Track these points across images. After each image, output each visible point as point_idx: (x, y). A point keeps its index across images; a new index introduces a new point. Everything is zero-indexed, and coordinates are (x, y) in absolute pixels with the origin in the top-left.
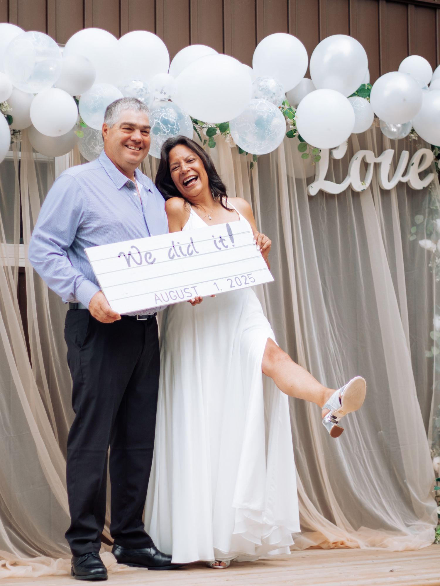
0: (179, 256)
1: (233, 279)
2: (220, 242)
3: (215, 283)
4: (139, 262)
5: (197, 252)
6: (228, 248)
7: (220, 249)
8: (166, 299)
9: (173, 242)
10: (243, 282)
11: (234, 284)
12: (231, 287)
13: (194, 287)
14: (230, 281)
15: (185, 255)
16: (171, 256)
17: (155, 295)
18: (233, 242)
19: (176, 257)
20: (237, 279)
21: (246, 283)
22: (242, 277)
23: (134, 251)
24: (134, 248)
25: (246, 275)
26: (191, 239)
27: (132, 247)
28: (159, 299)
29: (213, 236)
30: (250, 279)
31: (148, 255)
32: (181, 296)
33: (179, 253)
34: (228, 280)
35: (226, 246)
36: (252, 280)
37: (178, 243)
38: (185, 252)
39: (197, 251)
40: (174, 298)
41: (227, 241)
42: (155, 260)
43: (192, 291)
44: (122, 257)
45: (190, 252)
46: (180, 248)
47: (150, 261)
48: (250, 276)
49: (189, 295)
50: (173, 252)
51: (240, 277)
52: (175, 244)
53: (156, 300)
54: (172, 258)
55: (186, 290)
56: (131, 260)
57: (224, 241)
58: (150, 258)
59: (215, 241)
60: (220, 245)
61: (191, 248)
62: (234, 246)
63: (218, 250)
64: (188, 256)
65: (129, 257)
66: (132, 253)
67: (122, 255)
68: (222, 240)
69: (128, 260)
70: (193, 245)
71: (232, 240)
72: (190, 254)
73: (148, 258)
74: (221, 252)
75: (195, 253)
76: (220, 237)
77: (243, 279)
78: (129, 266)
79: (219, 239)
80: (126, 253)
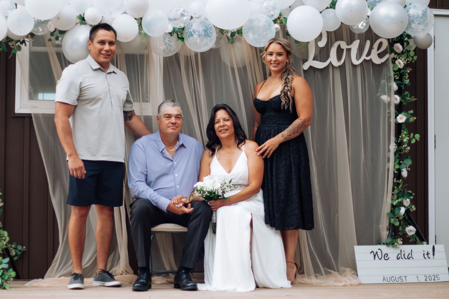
0: (402, 258)
1: (428, 276)
3: (417, 277)
4: (380, 258)
5: (413, 258)
6: (430, 259)
7: (425, 258)
8: (389, 280)
9: (401, 250)
10: (433, 279)
11: (428, 279)
12: (426, 280)
13: (405, 277)
15: (406, 259)
16: (398, 258)
17: (384, 277)
18: (434, 256)
19: (401, 258)
20: (430, 277)
21: (434, 280)
22: (433, 276)
23: (379, 252)
24: (380, 250)
25: (435, 275)
26: (412, 250)
27: (379, 249)
28: (385, 280)
29: (424, 251)
30: (437, 278)
31: (386, 255)
32: (397, 280)
33: (403, 257)
34: (425, 276)
36: (438, 278)
37: (404, 251)
38: (406, 257)
40: (393, 281)
41: (431, 255)
42: (389, 258)
43: (404, 278)
44: (372, 253)
45: (409, 257)
46: (404, 255)
47: (386, 258)
48: (437, 276)
49: (402, 280)
50: (400, 256)
51: (432, 276)
52: (402, 252)
53: (383, 280)
54: (398, 259)
55: (401, 278)
56: (376, 256)
57: (429, 255)
58: (387, 257)
59: (424, 254)
60: (426, 256)
61: (410, 255)
62: (433, 258)
63: (425, 259)
64: (407, 259)
65: (376, 254)
66: (378, 252)
67: (372, 252)
68: (428, 254)
69: (375, 256)
70: (411, 254)
71: (434, 254)
72: (408, 259)
73: (386, 257)
74: (425, 260)
75: (411, 258)
76: (428, 252)
77: (433, 278)
78: (375, 259)
79: (427, 253)
80: (375, 252)
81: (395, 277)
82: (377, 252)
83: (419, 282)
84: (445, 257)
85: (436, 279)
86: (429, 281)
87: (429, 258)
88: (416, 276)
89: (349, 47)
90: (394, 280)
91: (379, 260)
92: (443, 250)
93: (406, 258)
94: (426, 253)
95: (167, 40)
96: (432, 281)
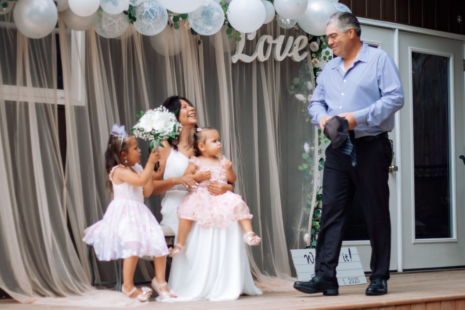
1: (351, 278)
3: (343, 280)
4: (313, 262)
7: (345, 261)
10: (355, 282)
12: (350, 283)
18: (351, 258)
20: (352, 280)
23: (310, 255)
24: (311, 254)
25: (356, 278)
27: (310, 253)
29: (343, 254)
30: (358, 280)
34: (348, 279)
41: (349, 258)
44: (306, 257)
51: (353, 278)
59: (344, 256)
60: (345, 259)
62: (351, 261)
63: (345, 262)
65: (308, 258)
66: (310, 256)
68: (346, 257)
69: (308, 260)
71: (351, 256)
76: (346, 254)
77: (355, 280)
78: (309, 263)
80: (308, 256)
82: (309, 256)
83: (345, 285)
84: (359, 260)
86: (352, 284)
87: (348, 261)
89: (274, 42)
92: (356, 252)
94: (345, 256)
95: (120, 18)
96: (355, 284)
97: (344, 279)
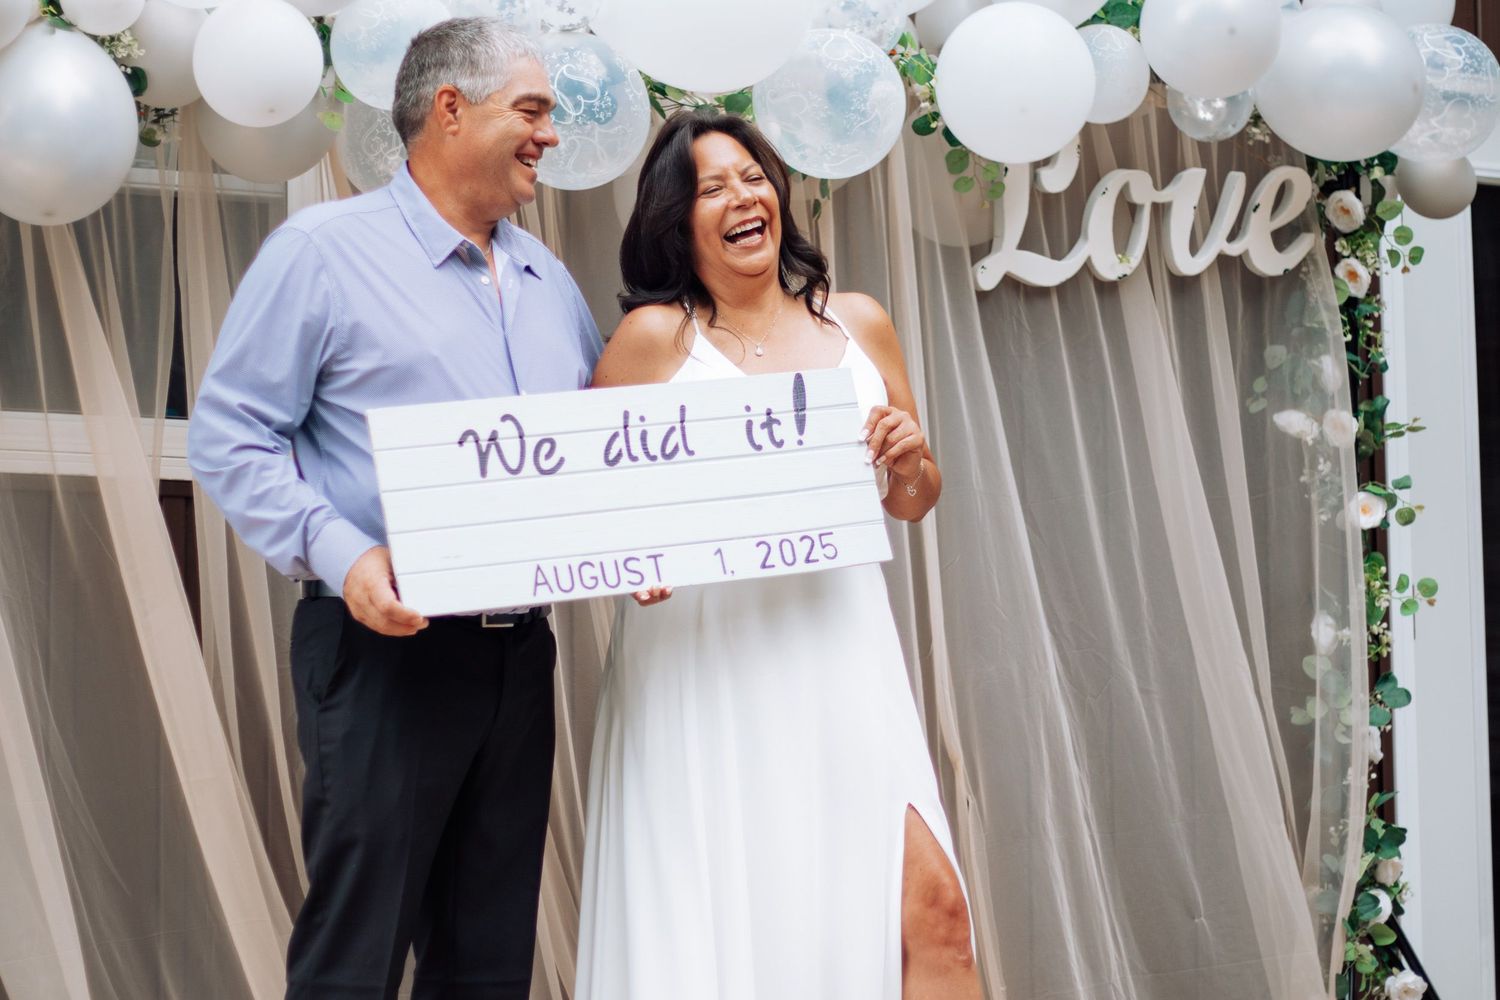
0: (634, 459)
1: (774, 542)
2: (763, 426)
3: (719, 551)
4: (514, 465)
5: (690, 453)
6: (784, 447)
7: (759, 448)
8: (566, 585)
9: (626, 415)
10: (801, 556)
11: (775, 558)
12: (764, 566)
13: (655, 557)
14: (764, 548)
15: (654, 458)
16: (612, 457)
17: (539, 568)
18: (801, 431)
19: (625, 458)
21: (808, 561)
22: (802, 539)
23: (507, 431)
24: (509, 423)
25: (814, 535)
26: (683, 409)
27: (505, 418)
28: (546, 583)
29: (748, 408)
30: (824, 547)
31: (546, 447)
32: (612, 580)
33: (637, 450)
34: (758, 545)
35: (778, 440)
36: (830, 551)
37: (642, 419)
38: (655, 449)
39: (690, 448)
40: (590, 583)
41: (786, 430)
42: (562, 461)
43: (647, 567)
44: (470, 444)
45: (669, 450)
46: (644, 437)
47: (546, 465)
48: (826, 540)
49: (636, 578)
50: (619, 444)
51: (795, 538)
52: (633, 420)
53: (537, 584)
54: (612, 463)
55: (632, 565)
56: (493, 454)
57: (775, 426)
58: (548, 456)
59: (749, 424)
60: (761, 436)
61: (676, 438)
62: (800, 443)
63: (752, 450)
64: (660, 459)
65: (489, 447)
66: (500, 435)
67: (471, 438)
68: (770, 422)
69: (483, 457)
70: (683, 429)
71: (801, 423)
72: (668, 457)
73: (545, 455)
74: (758, 460)
75: (682, 454)
76: (769, 412)
77: (802, 549)
78: (483, 472)
79: (764, 419)
80: (484, 436)
81: (598, 566)
82: (493, 438)
85: (817, 553)
87: (780, 444)
88: (715, 546)
90: (595, 578)
91: (508, 475)
93: (652, 453)
94: (759, 419)
96: (801, 566)
97: (724, 546)
